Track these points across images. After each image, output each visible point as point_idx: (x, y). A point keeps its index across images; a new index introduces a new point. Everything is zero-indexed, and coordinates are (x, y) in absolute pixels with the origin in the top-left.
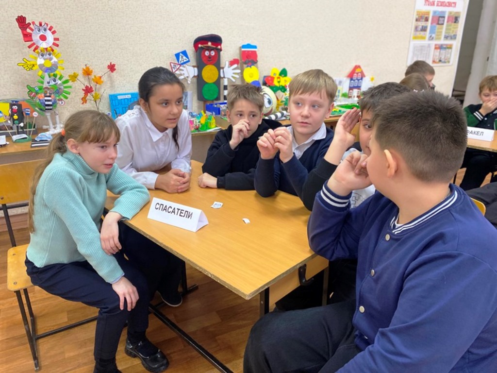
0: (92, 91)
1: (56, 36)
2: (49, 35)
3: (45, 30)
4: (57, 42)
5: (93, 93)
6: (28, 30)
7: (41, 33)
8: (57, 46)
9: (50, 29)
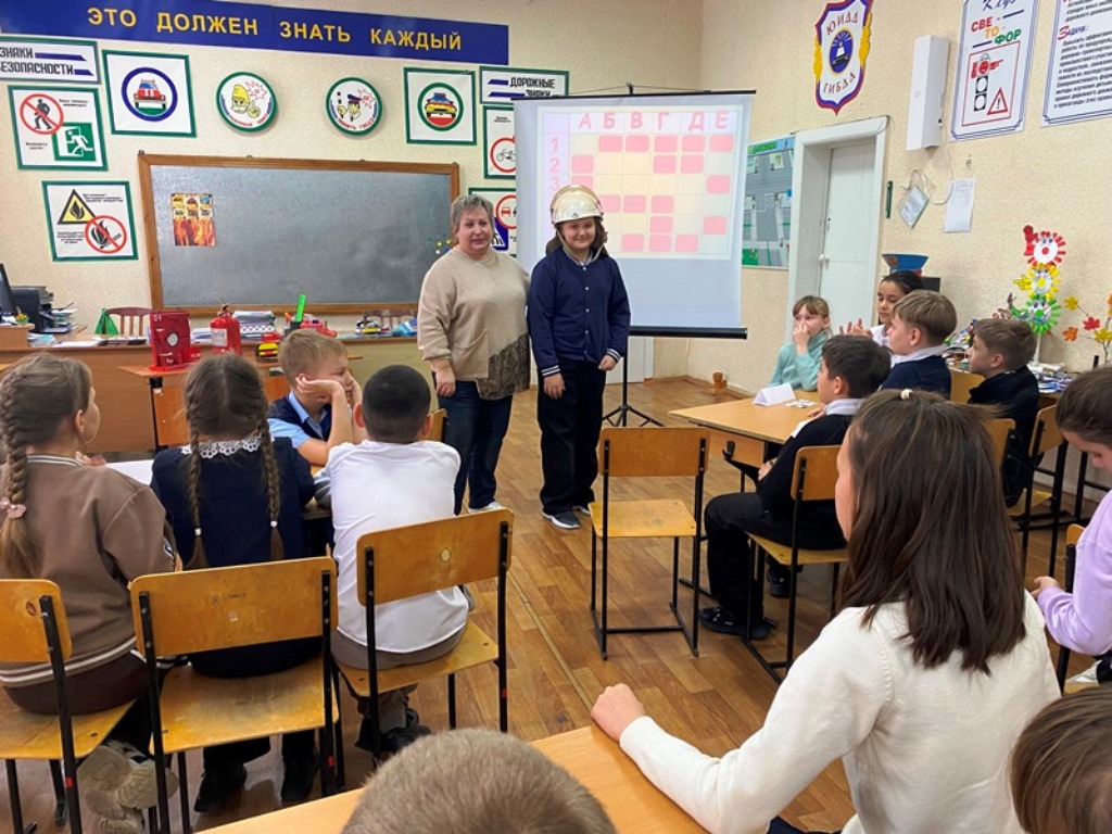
0: (1098, 326)
1: (1062, 248)
2: (1054, 248)
3: (1051, 241)
4: (1061, 256)
5: (1098, 330)
6: (1034, 242)
7: (1046, 245)
8: (1059, 260)
9: (1057, 241)
